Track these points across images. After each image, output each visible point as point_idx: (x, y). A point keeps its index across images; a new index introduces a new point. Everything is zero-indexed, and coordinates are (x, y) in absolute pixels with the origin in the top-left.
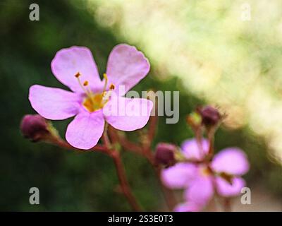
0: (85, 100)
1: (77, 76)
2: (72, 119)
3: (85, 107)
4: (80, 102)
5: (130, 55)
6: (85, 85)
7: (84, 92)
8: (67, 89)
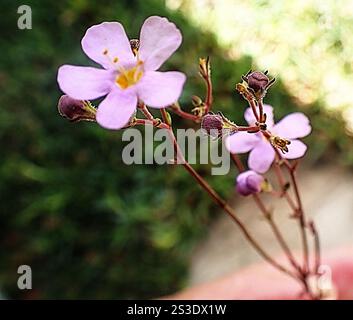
0: (118, 77)
1: (105, 53)
2: (104, 97)
3: (117, 84)
4: (113, 80)
5: (162, 27)
6: (115, 61)
7: (115, 69)
8: (100, 67)
